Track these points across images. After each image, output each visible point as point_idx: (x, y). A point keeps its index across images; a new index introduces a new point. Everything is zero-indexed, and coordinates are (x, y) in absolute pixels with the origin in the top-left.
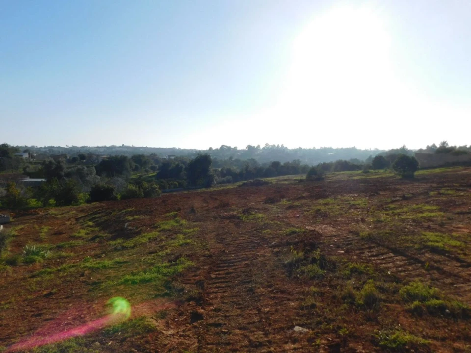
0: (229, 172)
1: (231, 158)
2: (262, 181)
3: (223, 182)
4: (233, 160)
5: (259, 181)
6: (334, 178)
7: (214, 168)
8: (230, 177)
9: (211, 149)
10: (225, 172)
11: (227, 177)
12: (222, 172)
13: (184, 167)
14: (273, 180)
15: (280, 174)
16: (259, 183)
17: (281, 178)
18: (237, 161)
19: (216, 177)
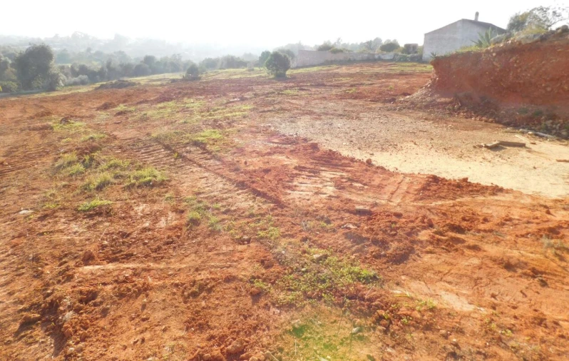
0: (83, 70)
1: (89, 50)
2: (127, 81)
3: (75, 84)
4: (93, 52)
5: (123, 81)
6: (217, 76)
7: (60, 65)
8: (84, 77)
9: (56, 36)
10: (77, 70)
11: (80, 76)
12: (72, 69)
13: (10, 62)
14: (142, 80)
15: (154, 72)
16: (122, 85)
17: (155, 77)
18: (98, 53)
19: (62, 77)
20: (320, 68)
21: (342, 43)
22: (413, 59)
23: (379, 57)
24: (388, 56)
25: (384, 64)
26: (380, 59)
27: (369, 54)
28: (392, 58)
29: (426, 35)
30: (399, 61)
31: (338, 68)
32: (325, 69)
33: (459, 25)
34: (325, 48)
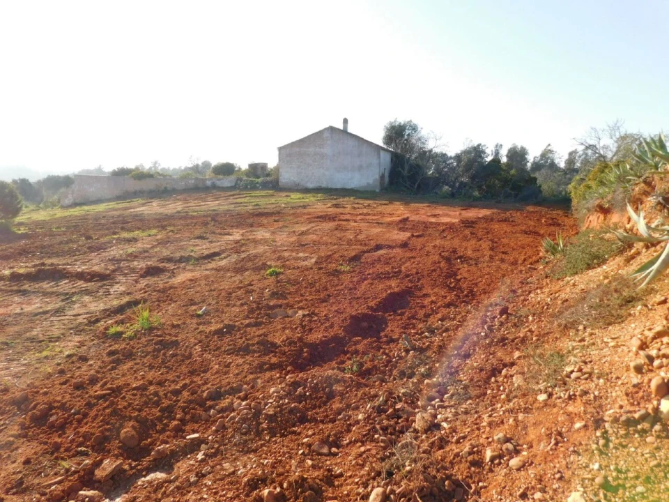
20: (112, 205)
21: (160, 168)
22: (265, 186)
23: (213, 183)
24: (227, 182)
25: (223, 194)
26: (214, 187)
27: (196, 179)
28: (233, 184)
29: (280, 149)
30: (245, 188)
31: (143, 205)
32: (120, 206)
33: (326, 135)
34: (121, 173)
